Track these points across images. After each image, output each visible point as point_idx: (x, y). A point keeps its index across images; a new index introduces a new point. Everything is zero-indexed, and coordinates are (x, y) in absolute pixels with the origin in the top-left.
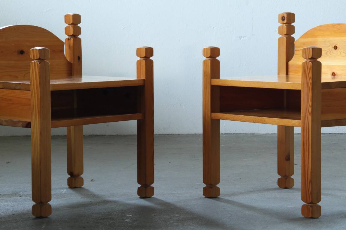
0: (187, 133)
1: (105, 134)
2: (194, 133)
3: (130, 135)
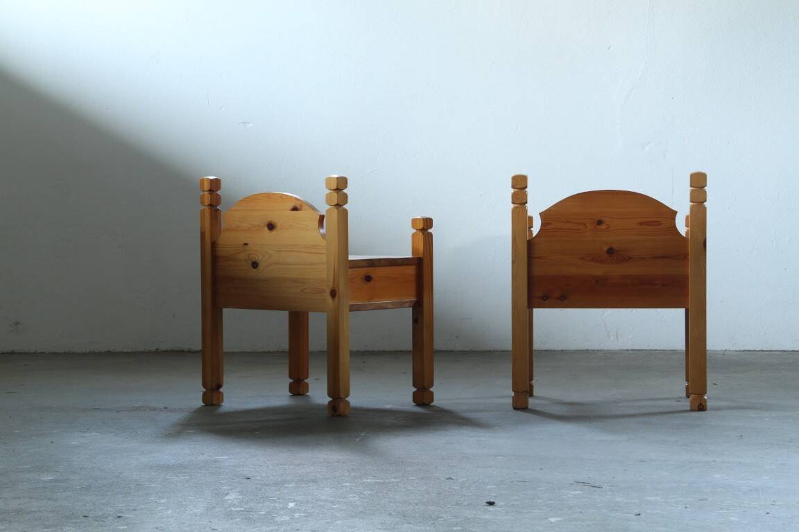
0: (573, 349)
1: (454, 349)
2: (585, 348)
3: (490, 351)
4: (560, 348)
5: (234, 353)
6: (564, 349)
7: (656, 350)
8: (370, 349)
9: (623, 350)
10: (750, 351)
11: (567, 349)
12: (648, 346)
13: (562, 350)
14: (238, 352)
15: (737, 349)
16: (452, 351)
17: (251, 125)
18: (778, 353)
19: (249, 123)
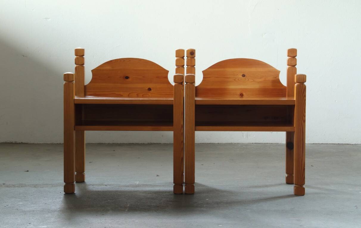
1: (160, 142)
4: (217, 142)
5: (40, 144)
6: (219, 142)
7: (268, 143)
8: (115, 142)
9: (251, 143)
10: (316, 144)
11: (221, 142)
12: (263, 141)
13: (218, 143)
14: (43, 144)
15: (310, 143)
16: (160, 144)
17: (50, 20)
18: (331, 145)
19: (49, 19)
